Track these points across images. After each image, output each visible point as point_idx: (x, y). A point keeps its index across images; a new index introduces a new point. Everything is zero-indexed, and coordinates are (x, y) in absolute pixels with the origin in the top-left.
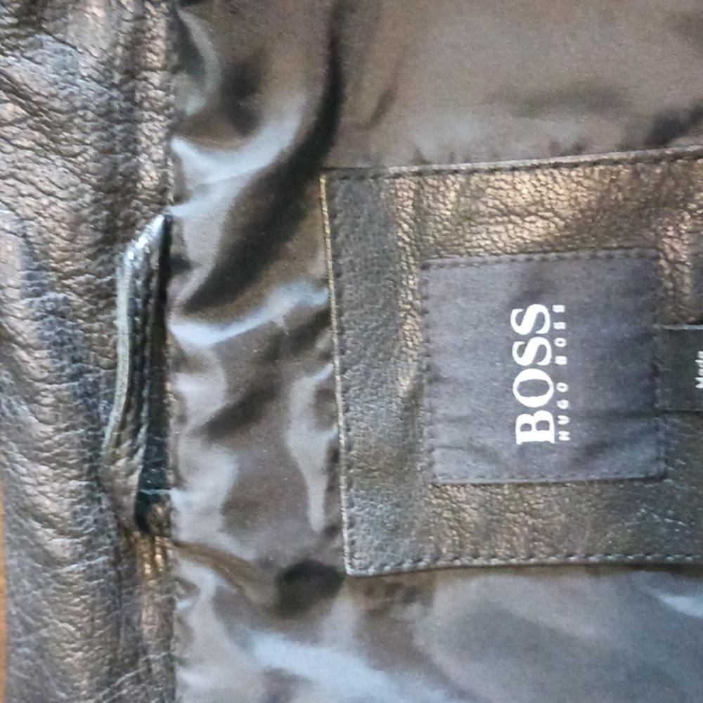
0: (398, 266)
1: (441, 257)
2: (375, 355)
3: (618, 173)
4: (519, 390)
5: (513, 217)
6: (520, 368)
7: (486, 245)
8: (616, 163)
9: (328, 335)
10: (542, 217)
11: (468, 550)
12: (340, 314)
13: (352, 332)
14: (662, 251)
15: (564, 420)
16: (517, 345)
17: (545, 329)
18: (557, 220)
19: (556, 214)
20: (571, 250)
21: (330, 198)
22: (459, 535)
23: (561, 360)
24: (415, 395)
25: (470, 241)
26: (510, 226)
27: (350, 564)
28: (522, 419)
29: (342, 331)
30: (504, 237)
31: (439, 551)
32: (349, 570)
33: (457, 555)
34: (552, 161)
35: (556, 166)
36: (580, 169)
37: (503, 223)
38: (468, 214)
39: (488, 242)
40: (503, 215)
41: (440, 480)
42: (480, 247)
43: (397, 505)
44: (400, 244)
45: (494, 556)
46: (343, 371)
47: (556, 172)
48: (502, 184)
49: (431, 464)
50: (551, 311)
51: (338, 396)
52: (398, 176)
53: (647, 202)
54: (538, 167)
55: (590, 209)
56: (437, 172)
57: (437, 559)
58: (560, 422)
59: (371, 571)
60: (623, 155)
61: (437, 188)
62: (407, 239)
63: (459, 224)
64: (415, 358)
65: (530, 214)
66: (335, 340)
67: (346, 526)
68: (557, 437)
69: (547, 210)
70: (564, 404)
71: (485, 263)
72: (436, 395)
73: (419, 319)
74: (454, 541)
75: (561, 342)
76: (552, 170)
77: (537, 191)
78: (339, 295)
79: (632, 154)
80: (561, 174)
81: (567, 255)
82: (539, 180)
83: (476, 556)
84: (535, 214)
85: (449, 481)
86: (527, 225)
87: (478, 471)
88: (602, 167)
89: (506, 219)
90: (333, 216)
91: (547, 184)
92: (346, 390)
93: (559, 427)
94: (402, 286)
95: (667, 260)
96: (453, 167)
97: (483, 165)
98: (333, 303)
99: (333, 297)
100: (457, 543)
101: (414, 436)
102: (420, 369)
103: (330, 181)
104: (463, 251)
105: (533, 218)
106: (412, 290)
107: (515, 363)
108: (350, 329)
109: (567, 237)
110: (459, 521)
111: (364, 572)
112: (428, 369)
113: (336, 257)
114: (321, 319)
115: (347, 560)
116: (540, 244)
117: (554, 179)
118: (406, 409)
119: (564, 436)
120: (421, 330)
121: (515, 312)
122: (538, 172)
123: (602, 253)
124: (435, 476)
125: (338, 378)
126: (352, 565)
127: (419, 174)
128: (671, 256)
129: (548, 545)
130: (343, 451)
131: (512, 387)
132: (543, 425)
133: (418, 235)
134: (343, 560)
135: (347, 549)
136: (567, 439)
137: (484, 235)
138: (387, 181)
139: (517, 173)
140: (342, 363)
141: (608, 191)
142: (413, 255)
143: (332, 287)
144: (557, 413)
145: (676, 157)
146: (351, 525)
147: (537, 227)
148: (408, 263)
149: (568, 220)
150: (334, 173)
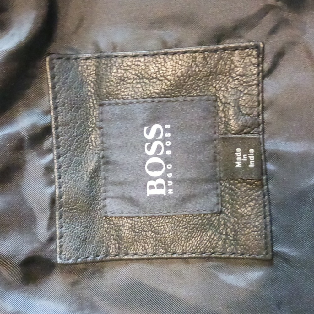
0: (88, 105)
1: (110, 100)
2: (75, 150)
3: (196, 57)
4: (148, 168)
5: (145, 80)
6: (149, 157)
7: (132, 94)
8: (195, 52)
9: (51, 139)
10: (159, 80)
11: (123, 251)
12: (57, 128)
13: (63, 137)
14: (219, 97)
15: (170, 183)
16: (147, 145)
17: (161, 137)
18: (166, 81)
19: (166, 79)
20: (174, 96)
21: (52, 68)
22: (119, 243)
23: (169, 153)
24: (96, 171)
25: (124, 92)
26: (143, 84)
27: (59, 257)
28: (150, 183)
29: (58, 137)
30: (140, 90)
31: (108, 251)
32: (59, 261)
33: (117, 254)
34: (163, 51)
35: (165, 54)
36: (177, 55)
37: (140, 83)
38: (122, 78)
39: (133, 93)
40: (140, 79)
41: (109, 214)
42: (128, 95)
43: (86, 227)
44: (89, 93)
45: (136, 254)
46: (59, 157)
47: (165, 57)
48: (139, 63)
49: (105, 206)
50: (164, 128)
51: (55, 170)
52: (87, 59)
53: (211, 72)
54: (156, 54)
55: (182, 76)
56: (107, 57)
57: (107, 256)
58: (169, 185)
59: (70, 261)
60: (198, 48)
61: (107, 64)
62: (93, 91)
63: (117, 83)
64: (97, 152)
65: (153, 78)
66: (54, 141)
67: (58, 237)
68: (167, 192)
69: (161, 76)
70: (170, 175)
71: (131, 103)
72: (107, 171)
73: (98, 132)
74: (116, 246)
75: (168, 143)
76: (163, 56)
77: (156, 66)
78: (56, 118)
79: (203, 48)
80: (168, 57)
81: (172, 99)
82: (157, 61)
83: (127, 254)
84: (156, 78)
85: (113, 215)
86: (151, 84)
87: (128, 209)
88: (188, 54)
89: (141, 81)
90: (53, 78)
91: (161, 63)
92: (60, 167)
93: (168, 187)
94: (90, 115)
95: (221, 102)
96: (115, 54)
97: (130, 53)
98: (53, 122)
99: (53, 119)
100: (117, 247)
101: (96, 192)
102: (99, 158)
103: (51, 60)
104: (120, 97)
105: (155, 80)
106: (95, 117)
107: (146, 154)
108: (62, 136)
109: (171, 90)
110: (118, 236)
111: (66, 262)
112: (103, 157)
113: (55, 98)
114: (46, 131)
115: (58, 256)
116: (158, 94)
117: (165, 60)
118: (91, 178)
119: (170, 192)
120: (100, 137)
121: (146, 128)
122: (157, 56)
123: (189, 98)
124: (106, 213)
125: (55, 161)
126: (60, 258)
127: (98, 57)
128: (223, 100)
129: (162, 248)
130: (57, 199)
131: (145, 167)
132: (160, 186)
133: (97, 89)
134: (56, 255)
135: (58, 250)
136: (172, 193)
137: (131, 89)
138: (82, 61)
139: (146, 57)
140: (58, 153)
141: (191, 66)
142: (96, 99)
143: (52, 114)
144: (166, 180)
145: (224, 49)
146: (61, 237)
147: (157, 85)
148: (93, 103)
149: (171, 81)
150: (53, 56)
